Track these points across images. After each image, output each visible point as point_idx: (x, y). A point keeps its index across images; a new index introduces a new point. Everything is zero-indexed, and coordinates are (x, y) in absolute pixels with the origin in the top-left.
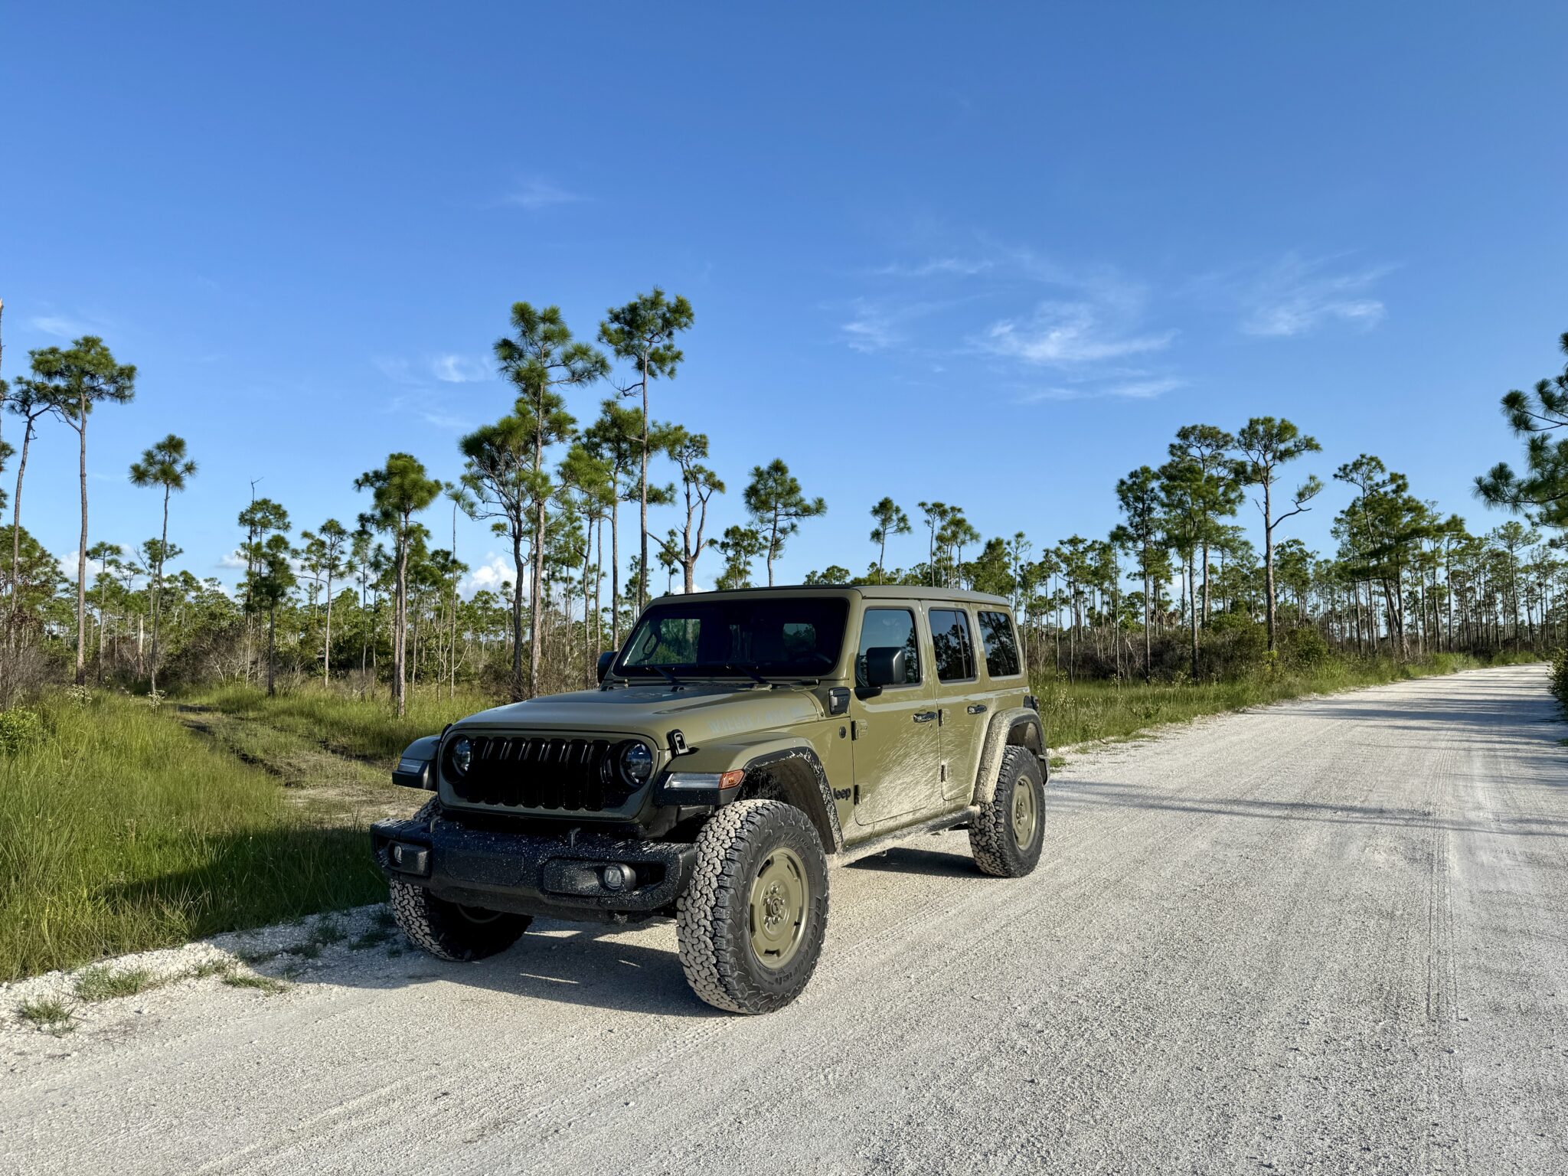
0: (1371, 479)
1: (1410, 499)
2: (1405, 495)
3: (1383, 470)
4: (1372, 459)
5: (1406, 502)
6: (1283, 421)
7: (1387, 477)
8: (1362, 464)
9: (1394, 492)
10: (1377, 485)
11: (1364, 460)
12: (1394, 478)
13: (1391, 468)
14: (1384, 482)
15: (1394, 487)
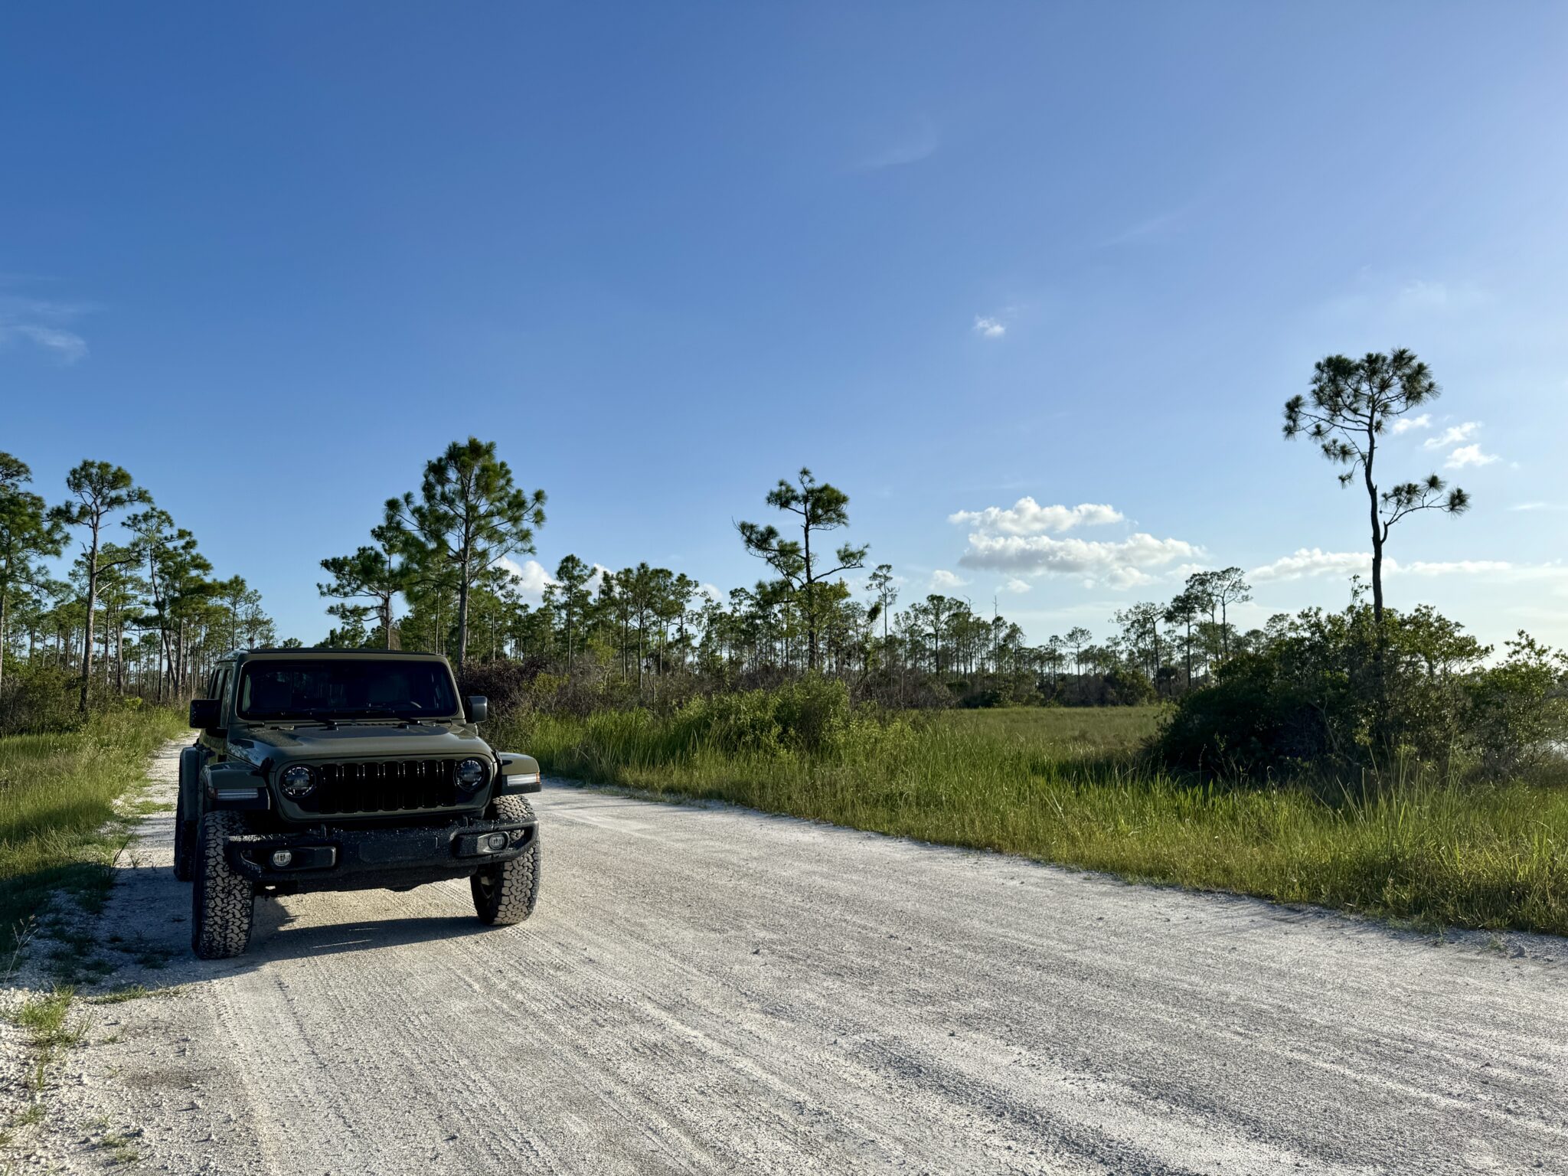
0: (159, 531)
1: (198, 557)
2: (194, 552)
3: (171, 525)
4: (163, 513)
5: (194, 559)
6: (119, 469)
7: (175, 533)
8: (152, 516)
9: (184, 548)
10: (166, 538)
11: (155, 513)
12: (182, 534)
13: (180, 524)
14: (172, 537)
15: (182, 542)
